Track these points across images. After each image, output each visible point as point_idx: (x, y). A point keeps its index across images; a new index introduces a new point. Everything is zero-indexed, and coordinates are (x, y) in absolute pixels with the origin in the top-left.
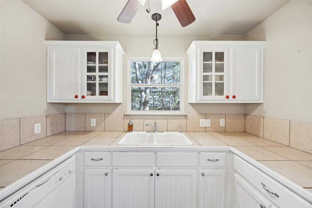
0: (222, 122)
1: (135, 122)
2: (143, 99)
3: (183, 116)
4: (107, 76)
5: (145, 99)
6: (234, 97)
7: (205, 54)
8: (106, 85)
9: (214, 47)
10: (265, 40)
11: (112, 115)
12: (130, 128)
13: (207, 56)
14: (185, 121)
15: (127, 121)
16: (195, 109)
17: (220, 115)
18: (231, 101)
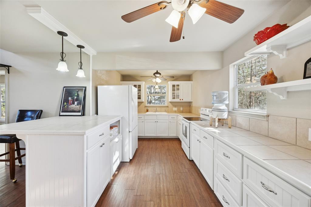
0: (181, 109)
1: (149, 109)
2: (149, 100)
3: (166, 106)
4: (140, 93)
5: (150, 100)
6: (182, 100)
7: (173, 85)
8: (140, 95)
9: (176, 83)
10: (192, 81)
11: (141, 106)
12: (147, 111)
13: (174, 86)
14: (168, 108)
15: (146, 109)
16: (171, 104)
17: (181, 106)
18: (182, 101)
